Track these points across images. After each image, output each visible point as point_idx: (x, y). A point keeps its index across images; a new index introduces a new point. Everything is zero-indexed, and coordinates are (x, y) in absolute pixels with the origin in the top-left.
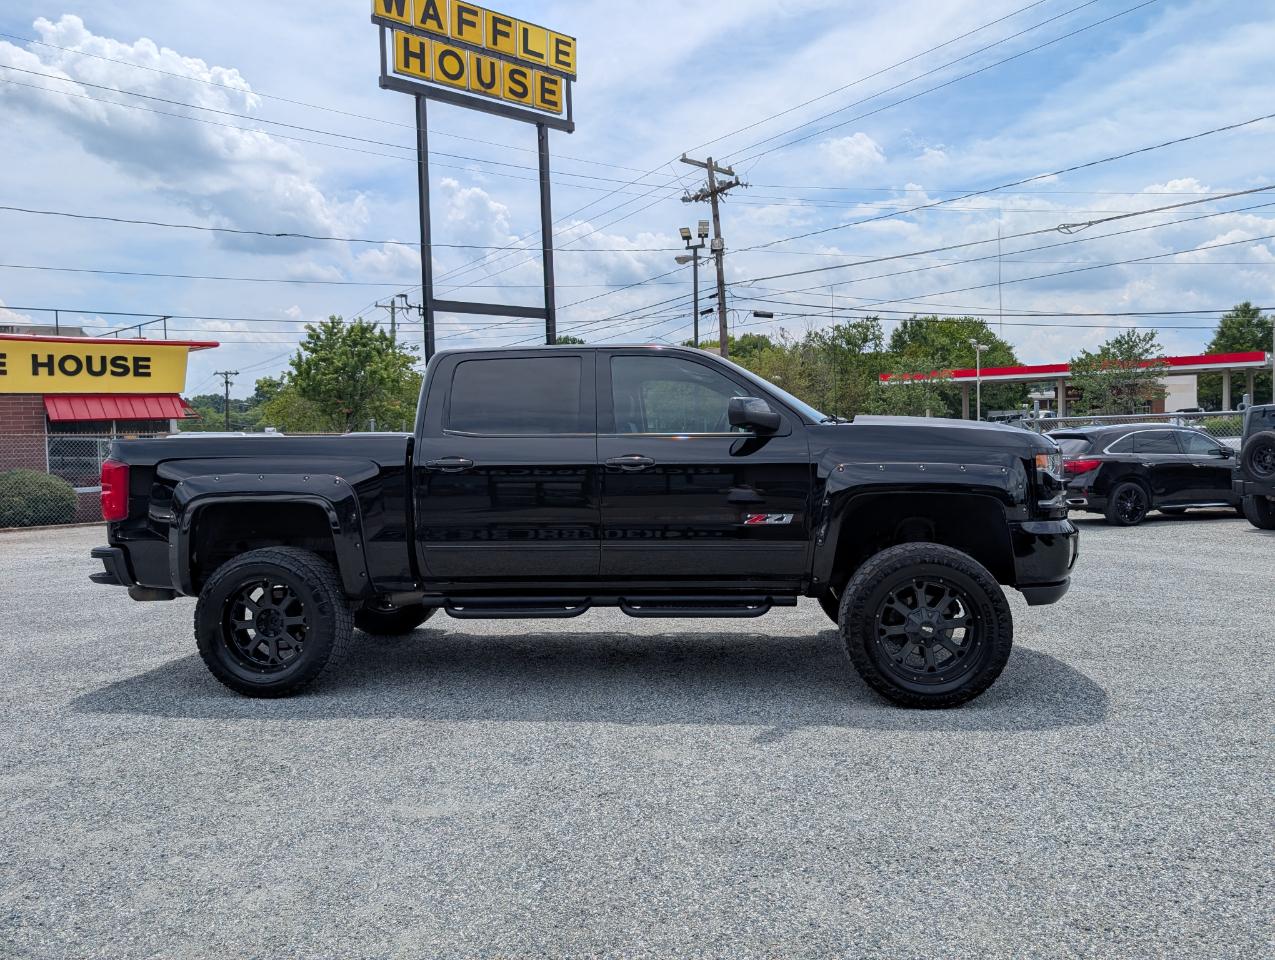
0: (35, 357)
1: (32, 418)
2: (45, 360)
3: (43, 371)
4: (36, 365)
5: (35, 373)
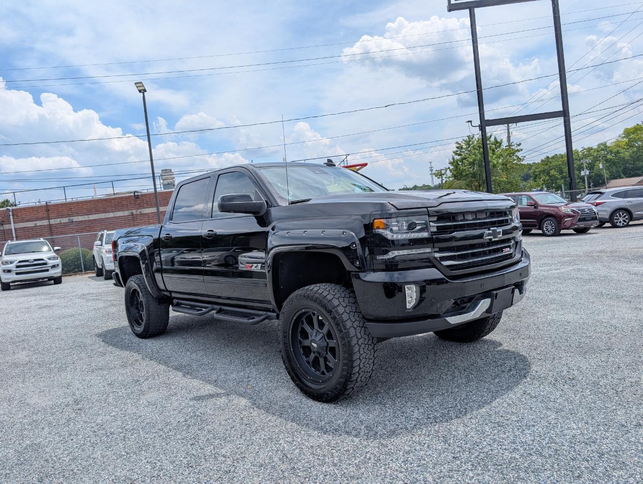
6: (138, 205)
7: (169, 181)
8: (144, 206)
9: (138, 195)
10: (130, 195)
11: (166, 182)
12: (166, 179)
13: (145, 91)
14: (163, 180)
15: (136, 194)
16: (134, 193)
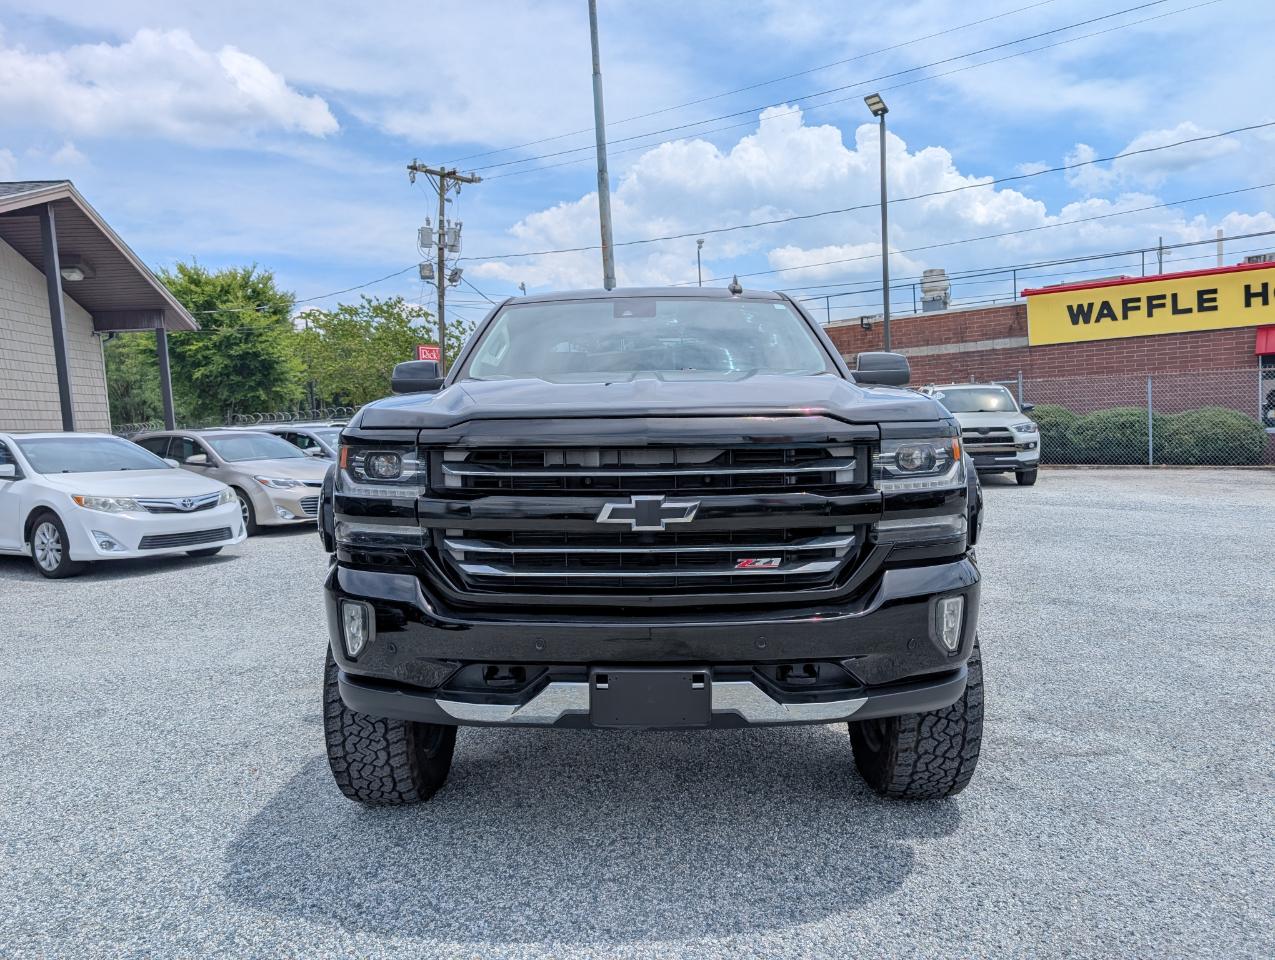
0: (1247, 288)
1: (1245, 353)
2: (1260, 290)
3: (1257, 302)
4: (1249, 295)
5: (1248, 304)
6: (870, 342)
7: (935, 294)
8: (878, 345)
9: (868, 324)
10: (851, 323)
11: (929, 297)
12: (930, 291)
13: (885, 110)
14: (925, 292)
15: (865, 321)
16: (862, 319)
